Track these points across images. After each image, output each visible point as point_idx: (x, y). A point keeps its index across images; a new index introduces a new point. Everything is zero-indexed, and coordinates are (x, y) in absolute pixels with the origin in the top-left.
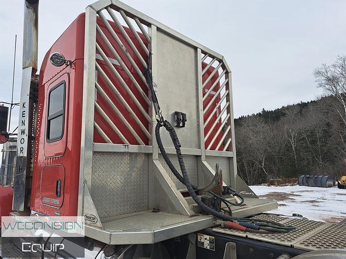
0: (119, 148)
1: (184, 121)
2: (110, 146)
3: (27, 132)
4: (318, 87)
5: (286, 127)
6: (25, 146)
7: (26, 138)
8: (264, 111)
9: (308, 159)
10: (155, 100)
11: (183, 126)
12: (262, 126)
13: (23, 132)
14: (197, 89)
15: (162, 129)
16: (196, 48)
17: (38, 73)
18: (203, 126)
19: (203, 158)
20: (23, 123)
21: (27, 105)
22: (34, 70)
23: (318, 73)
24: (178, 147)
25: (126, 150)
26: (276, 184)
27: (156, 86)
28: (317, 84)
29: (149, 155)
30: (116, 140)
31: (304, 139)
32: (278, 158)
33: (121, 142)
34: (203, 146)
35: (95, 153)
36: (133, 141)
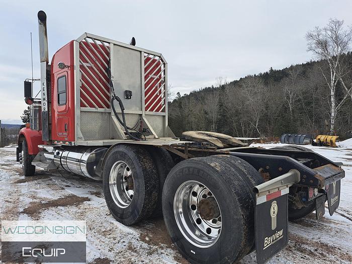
0: (93, 109)
1: (131, 95)
2: (89, 109)
3: (46, 99)
4: (308, 51)
5: (286, 88)
6: (46, 107)
7: (46, 103)
8: (272, 70)
9: (301, 120)
10: (112, 85)
11: (130, 98)
12: (261, 87)
13: (44, 99)
14: (141, 76)
15: (115, 101)
16: (141, 52)
17: (50, 64)
18: (144, 99)
19: (143, 115)
20: (44, 94)
21: (45, 84)
22: (47, 63)
23: (310, 36)
24: (123, 109)
25: (97, 111)
26: (262, 142)
27: (113, 77)
28: (307, 47)
29: (110, 113)
30: (92, 106)
31: (299, 100)
32: (274, 118)
33: (94, 107)
34: (144, 109)
35: (81, 112)
36: (101, 107)
